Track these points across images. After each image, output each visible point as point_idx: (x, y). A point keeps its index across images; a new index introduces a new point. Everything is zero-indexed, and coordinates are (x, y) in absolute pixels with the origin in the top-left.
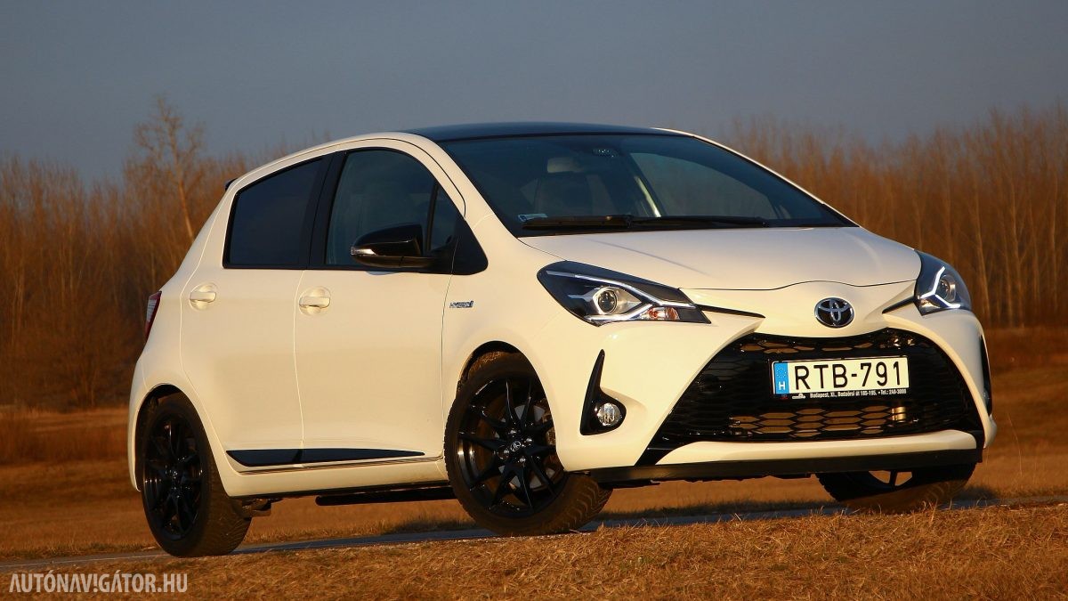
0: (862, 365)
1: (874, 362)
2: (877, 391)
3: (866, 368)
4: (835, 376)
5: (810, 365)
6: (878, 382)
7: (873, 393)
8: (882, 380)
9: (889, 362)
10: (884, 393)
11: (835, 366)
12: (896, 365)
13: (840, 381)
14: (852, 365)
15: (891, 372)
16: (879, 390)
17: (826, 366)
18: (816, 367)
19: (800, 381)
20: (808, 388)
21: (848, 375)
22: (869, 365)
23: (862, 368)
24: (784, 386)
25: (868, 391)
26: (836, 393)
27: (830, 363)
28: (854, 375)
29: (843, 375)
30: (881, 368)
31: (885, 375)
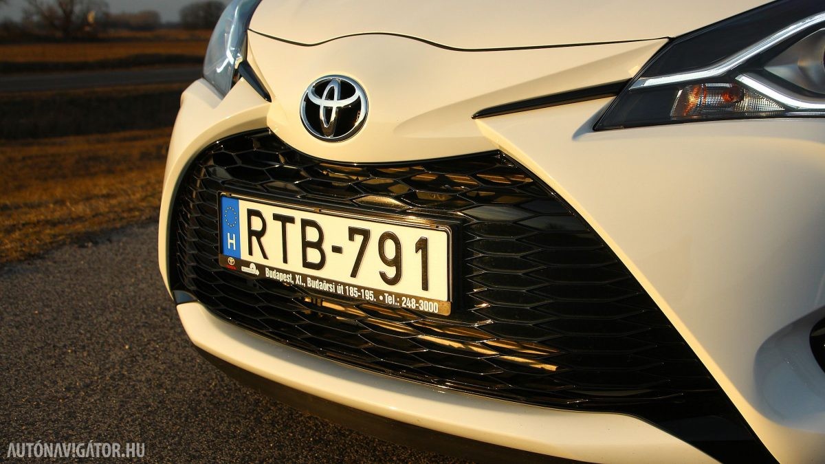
0: (353, 232)
1: (377, 229)
2: (377, 293)
3: (359, 239)
4: (306, 244)
5: (268, 211)
6: (383, 276)
7: (369, 296)
8: (391, 272)
9: (408, 236)
10: (390, 300)
11: (305, 223)
12: (422, 245)
13: (314, 256)
14: (335, 227)
15: (412, 261)
16: (382, 293)
17: (292, 220)
18: (276, 217)
19: (254, 239)
20: (265, 257)
21: (327, 247)
22: (366, 234)
23: (351, 238)
24: (234, 242)
25: (359, 288)
26: (304, 277)
27: (299, 215)
28: (337, 250)
29: (318, 245)
30: (390, 247)
31: (397, 262)
